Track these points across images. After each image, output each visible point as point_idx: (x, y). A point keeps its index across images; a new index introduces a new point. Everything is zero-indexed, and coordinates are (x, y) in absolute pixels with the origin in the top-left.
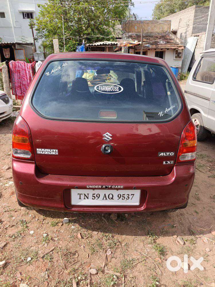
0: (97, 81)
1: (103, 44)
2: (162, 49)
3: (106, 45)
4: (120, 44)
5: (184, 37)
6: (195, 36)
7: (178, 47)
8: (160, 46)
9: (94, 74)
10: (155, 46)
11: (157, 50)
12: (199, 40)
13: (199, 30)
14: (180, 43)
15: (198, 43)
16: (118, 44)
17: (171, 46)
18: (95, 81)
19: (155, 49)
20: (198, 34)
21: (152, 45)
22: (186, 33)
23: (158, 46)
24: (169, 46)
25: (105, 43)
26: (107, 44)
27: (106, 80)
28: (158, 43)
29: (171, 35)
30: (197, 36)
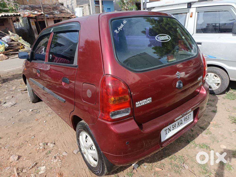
0: (11, 52)
1: (5, 15)
2: (59, 18)
3: (8, 16)
4: (23, 15)
5: (71, 8)
6: (80, 7)
7: (71, 15)
8: (56, 15)
9: (5, 45)
10: (52, 16)
11: (55, 19)
12: (84, 10)
13: (81, 2)
14: (71, 12)
15: (84, 12)
16: (21, 14)
17: (65, 15)
18: (8, 52)
19: (53, 18)
20: (82, 6)
21: (49, 15)
22: (71, 5)
23: (54, 15)
24: (64, 15)
25: (6, 15)
26: (10, 15)
27: (19, 49)
28: (54, 13)
29: (60, 6)
30: (81, 7)
